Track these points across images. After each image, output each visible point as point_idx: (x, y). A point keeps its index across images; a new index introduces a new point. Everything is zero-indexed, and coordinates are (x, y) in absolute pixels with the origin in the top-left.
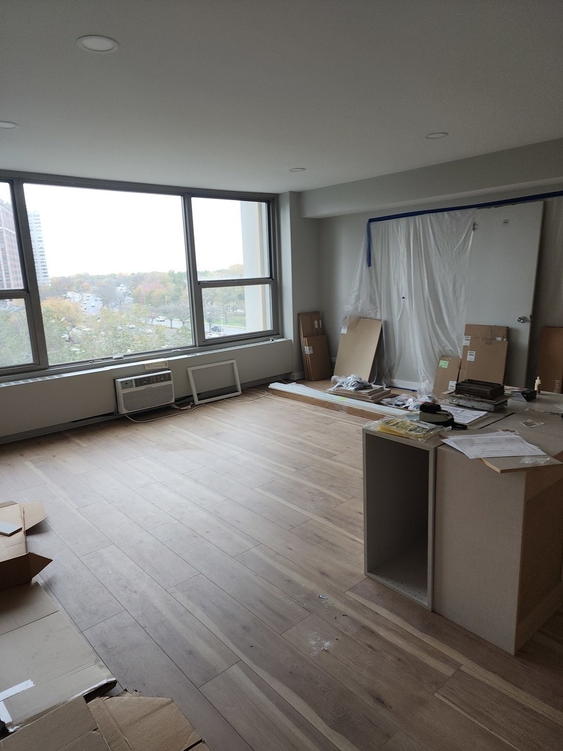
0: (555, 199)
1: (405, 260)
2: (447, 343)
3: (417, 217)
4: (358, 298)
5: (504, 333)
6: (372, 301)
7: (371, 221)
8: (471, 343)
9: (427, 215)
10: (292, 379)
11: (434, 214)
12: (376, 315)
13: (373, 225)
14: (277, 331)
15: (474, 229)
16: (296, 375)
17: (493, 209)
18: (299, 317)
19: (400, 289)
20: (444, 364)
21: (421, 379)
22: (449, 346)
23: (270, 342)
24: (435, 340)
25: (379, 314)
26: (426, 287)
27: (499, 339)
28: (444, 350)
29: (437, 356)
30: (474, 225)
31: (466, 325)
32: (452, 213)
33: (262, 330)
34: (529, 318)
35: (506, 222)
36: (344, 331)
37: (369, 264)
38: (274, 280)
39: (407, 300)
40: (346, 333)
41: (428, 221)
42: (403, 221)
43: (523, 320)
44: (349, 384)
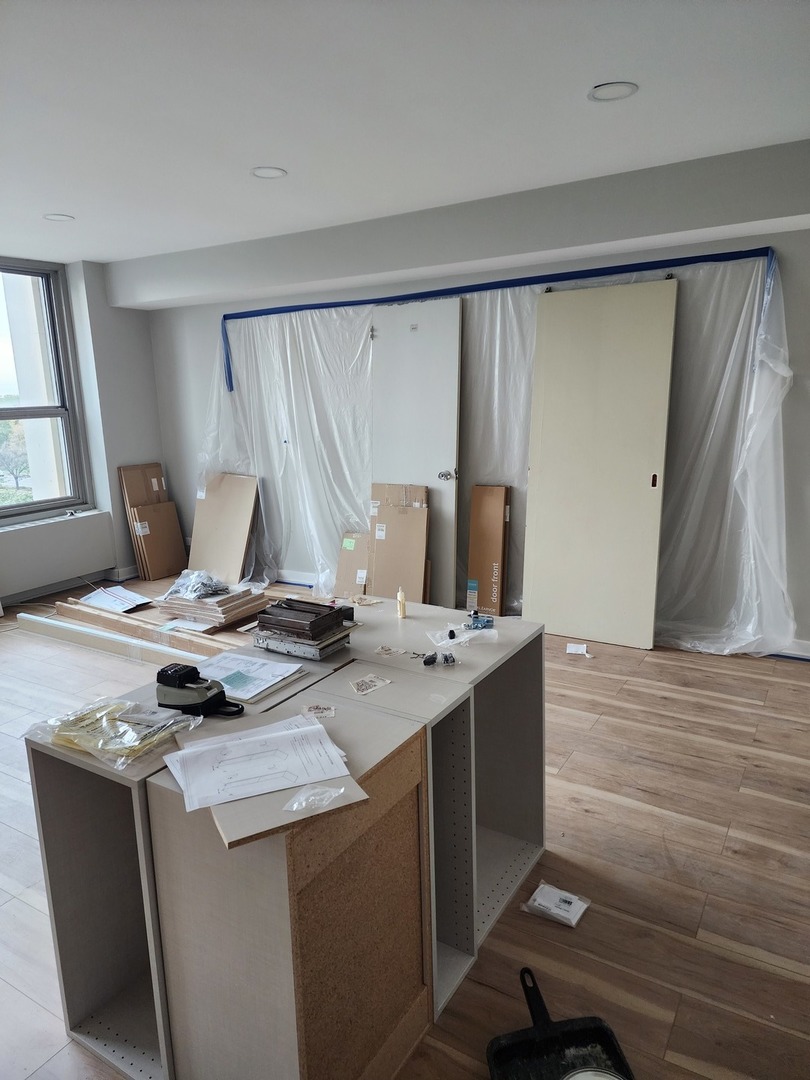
0: (476, 295)
1: (283, 383)
2: (351, 512)
3: (293, 314)
4: (217, 443)
5: (423, 496)
6: (240, 446)
7: (226, 317)
8: (379, 512)
9: (308, 312)
10: (116, 579)
11: (316, 311)
12: (248, 469)
13: (230, 324)
14: (82, 496)
15: (372, 337)
16: (122, 573)
17: (395, 306)
18: (122, 474)
19: (280, 429)
20: (349, 544)
21: (319, 567)
22: (355, 516)
23: (67, 517)
24: (334, 508)
25: (252, 467)
26: (316, 426)
27: (417, 505)
28: (349, 523)
29: (340, 531)
30: (372, 330)
31: (373, 484)
32: (342, 310)
33: (58, 496)
34: (453, 473)
35: (414, 328)
36: (201, 495)
37: (231, 388)
38: (69, 409)
39: (291, 446)
40: (204, 498)
41: (310, 319)
42: (273, 318)
43: (445, 476)
44: (190, 588)
